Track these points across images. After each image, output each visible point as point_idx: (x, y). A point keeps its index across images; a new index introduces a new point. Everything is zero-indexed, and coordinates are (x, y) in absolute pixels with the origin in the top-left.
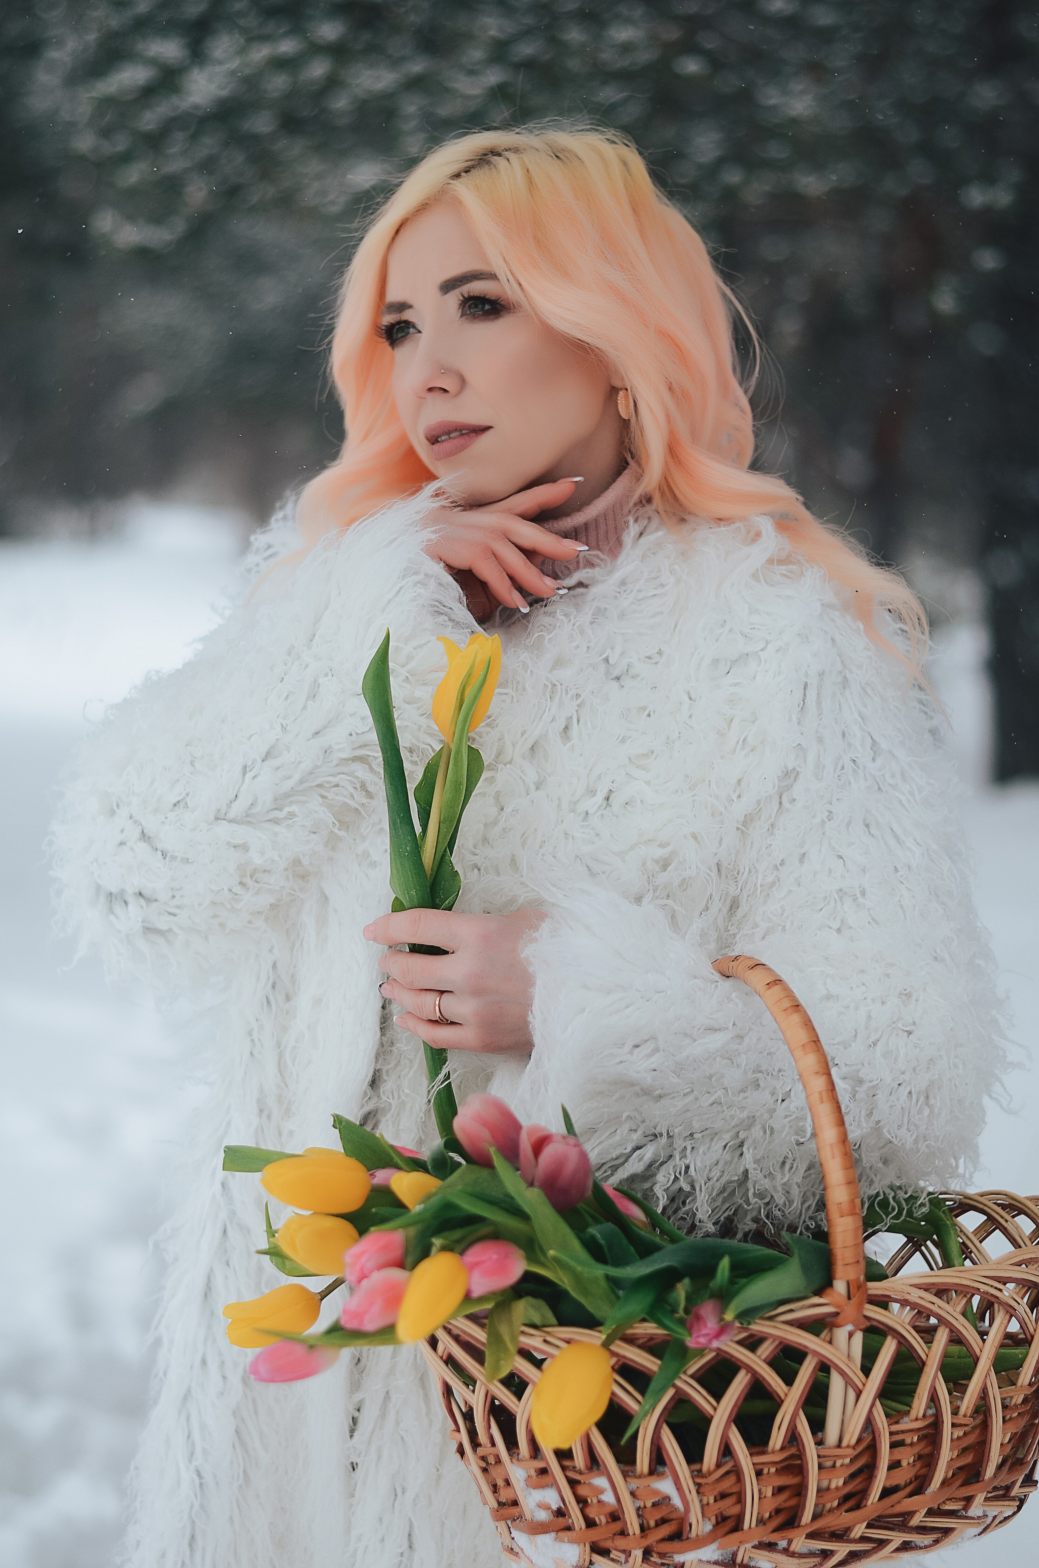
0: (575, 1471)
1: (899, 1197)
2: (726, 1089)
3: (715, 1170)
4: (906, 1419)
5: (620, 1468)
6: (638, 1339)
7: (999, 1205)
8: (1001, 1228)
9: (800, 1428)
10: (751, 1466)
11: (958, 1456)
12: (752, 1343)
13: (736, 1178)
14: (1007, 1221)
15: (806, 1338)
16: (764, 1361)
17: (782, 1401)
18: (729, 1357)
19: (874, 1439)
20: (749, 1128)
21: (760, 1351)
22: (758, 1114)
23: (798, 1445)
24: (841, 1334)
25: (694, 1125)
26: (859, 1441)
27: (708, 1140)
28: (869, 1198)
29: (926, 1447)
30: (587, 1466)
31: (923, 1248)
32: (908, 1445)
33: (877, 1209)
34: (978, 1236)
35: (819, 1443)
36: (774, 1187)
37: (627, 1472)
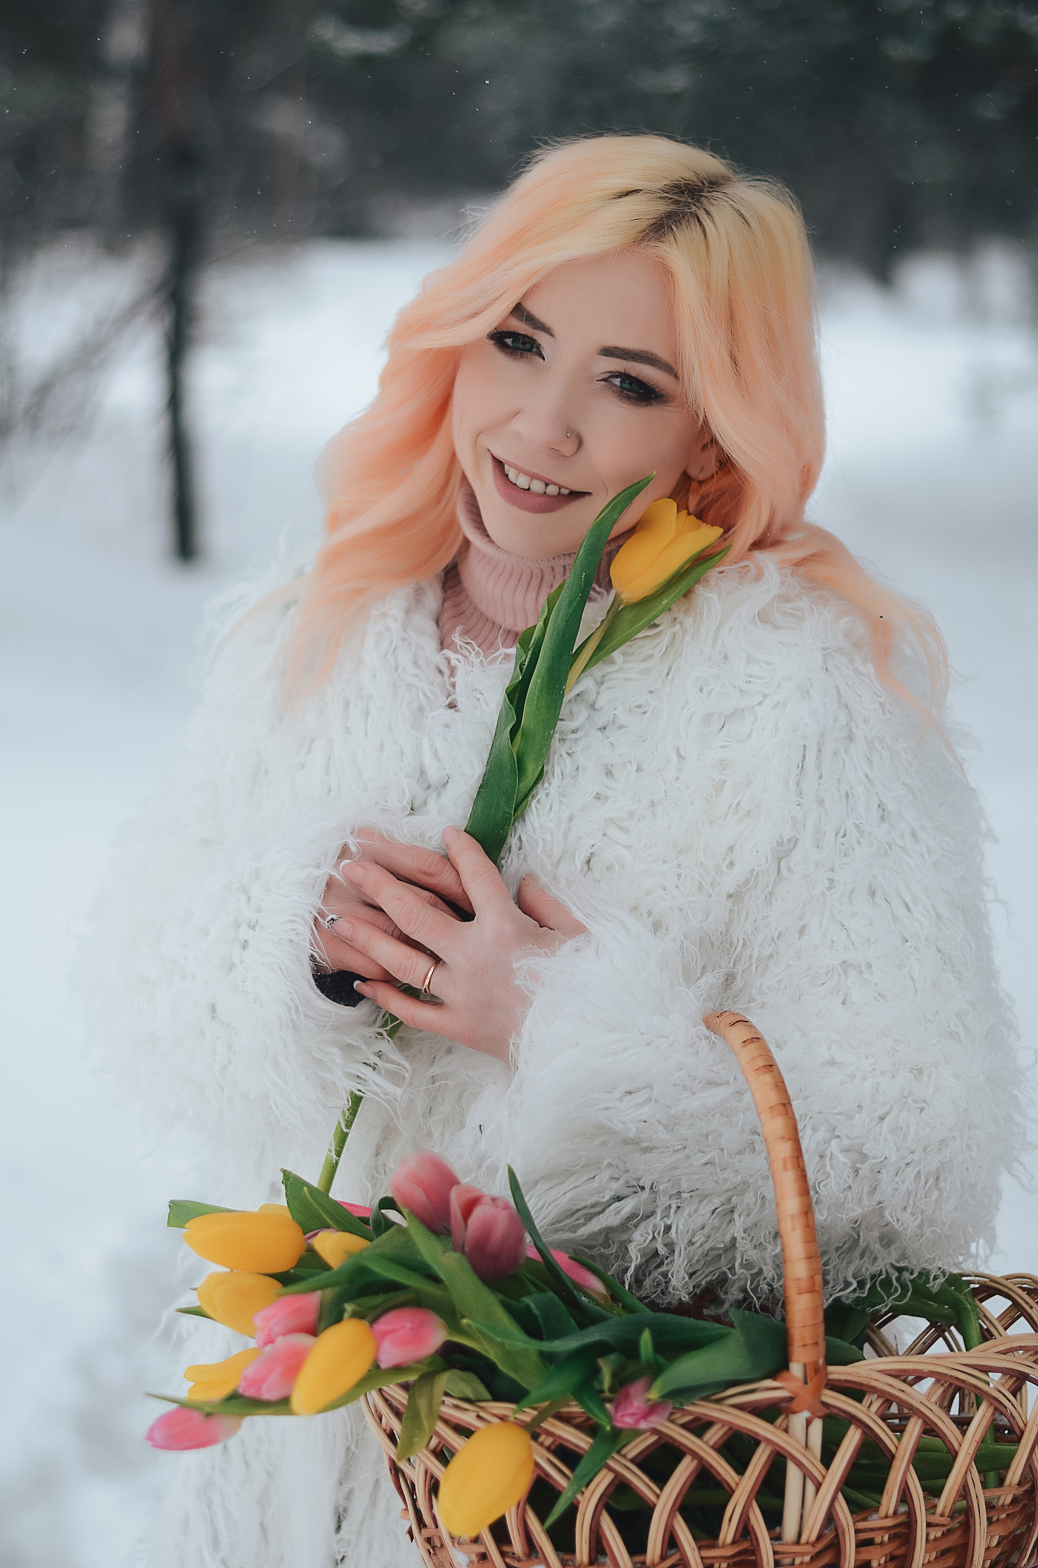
0: (513, 1558)
1: (905, 1279)
2: (722, 1150)
3: (700, 1235)
4: (875, 1516)
5: (558, 1556)
6: (575, 1418)
7: (1024, 1289)
8: (1026, 1314)
9: (753, 1521)
10: (699, 1560)
11: (936, 1558)
12: (699, 1427)
13: (722, 1245)
14: (1031, 1308)
15: (756, 1424)
16: (713, 1447)
17: (733, 1491)
18: (672, 1441)
19: (837, 1536)
20: (741, 1194)
21: (707, 1437)
22: (751, 1180)
23: (751, 1540)
24: (798, 1421)
25: (683, 1184)
26: (820, 1537)
27: (697, 1201)
28: (873, 1277)
29: (899, 1547)
30: (525, 1554)
31: (946, 1334)
32: (878, 1544)
33: (879, 1289)
34: (1003, 1322)
35: (776, 1538)
36: (764, 1259)
37: (567, 1561)
